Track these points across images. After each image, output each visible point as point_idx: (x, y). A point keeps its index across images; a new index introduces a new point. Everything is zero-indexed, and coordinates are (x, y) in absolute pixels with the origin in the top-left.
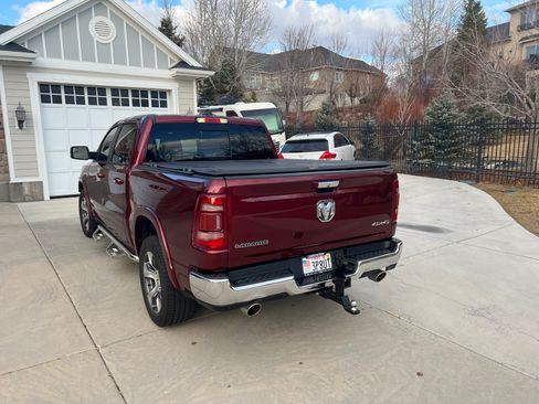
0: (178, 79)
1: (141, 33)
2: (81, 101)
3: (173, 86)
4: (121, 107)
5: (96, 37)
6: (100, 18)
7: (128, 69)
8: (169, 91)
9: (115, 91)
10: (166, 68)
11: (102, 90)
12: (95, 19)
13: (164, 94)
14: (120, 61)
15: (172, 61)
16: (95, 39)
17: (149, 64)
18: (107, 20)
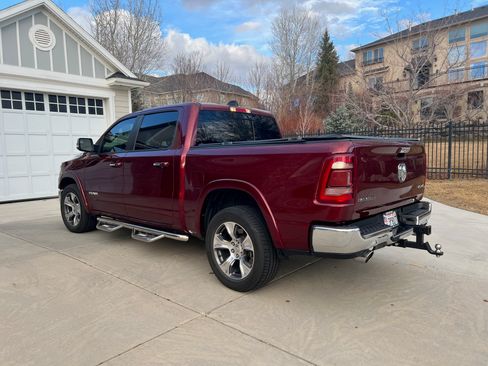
0: (114, 88)
1: (79, 44)
2: (18, 106)
3: (110, 95)
4: (59, 113)
5: (36, 45)
6: (40, 27)
7: (66, 77)
8: (106, 99)
9: (52, 97)
10: (103, 77)
11: (40, 96)
12: (35, 28)
13: (100, 102)
14: (59, 68)
15: (109, 71)
16: (35, 46)
17: (87, 73)
18: (47, 29)
